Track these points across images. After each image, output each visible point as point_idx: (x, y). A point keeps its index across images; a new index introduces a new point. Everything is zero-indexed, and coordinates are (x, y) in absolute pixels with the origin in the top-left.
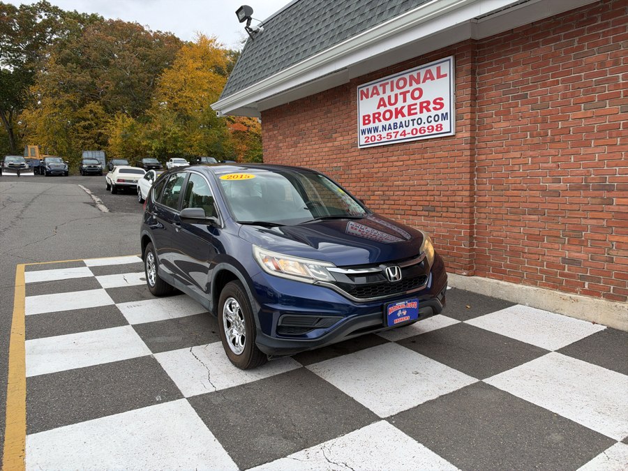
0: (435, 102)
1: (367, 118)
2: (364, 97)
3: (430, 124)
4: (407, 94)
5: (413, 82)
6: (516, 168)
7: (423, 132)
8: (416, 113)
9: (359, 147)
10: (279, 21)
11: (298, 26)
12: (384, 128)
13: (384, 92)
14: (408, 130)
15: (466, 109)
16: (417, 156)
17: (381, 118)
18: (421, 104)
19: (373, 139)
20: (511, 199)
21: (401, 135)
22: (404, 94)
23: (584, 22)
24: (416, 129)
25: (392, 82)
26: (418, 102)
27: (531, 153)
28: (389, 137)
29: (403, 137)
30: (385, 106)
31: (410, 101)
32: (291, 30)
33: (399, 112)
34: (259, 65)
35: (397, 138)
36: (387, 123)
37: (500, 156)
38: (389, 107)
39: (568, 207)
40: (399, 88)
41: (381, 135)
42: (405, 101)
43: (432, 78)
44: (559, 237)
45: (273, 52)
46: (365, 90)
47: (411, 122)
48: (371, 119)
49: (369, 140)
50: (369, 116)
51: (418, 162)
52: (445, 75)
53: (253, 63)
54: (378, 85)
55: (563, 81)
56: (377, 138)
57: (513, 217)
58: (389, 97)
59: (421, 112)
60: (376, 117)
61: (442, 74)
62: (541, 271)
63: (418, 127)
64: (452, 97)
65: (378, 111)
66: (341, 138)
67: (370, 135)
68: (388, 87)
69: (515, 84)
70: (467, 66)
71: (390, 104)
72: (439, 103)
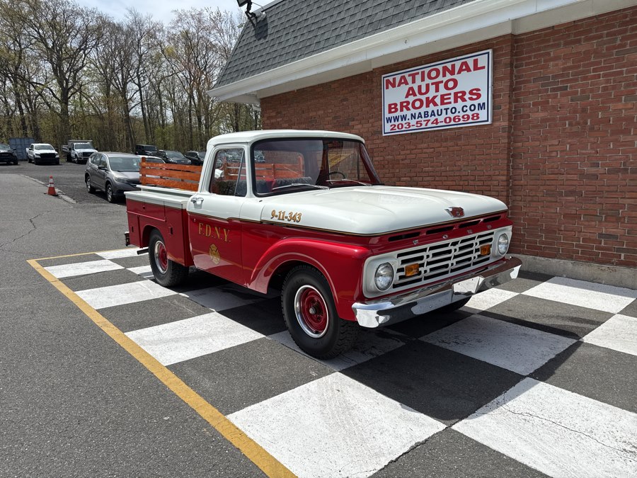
0: (471, 92)
1: (393, 106)
2: (390, 86)
3: (465, 113)
4: (440, 85)
5: (447, 72)
6: (554, 154)
7: (457, 120)
8: (450, 103)
9: (384, 135)
10: (286, 7)
11: (313, 14)
12: (413, 116)
13: (414, 82)
14: (441, 118)
15: (504, 99)
16: (450, 143)
17: (410, 106)
18: (456, 94)
19: (400, 126)
20: (548, 183)
21: (432, 123)
22: (437, 84)
23: (628, 22)
24: (450, 118)
25: (423, 73)
26: (452, 92)
27: (569, 141)
28: (419, 125)
29: (435, 125)
30: (415, 95)
31: (442, 91)
32: (304, 17)
33: (430, 101)
34: (267, 51)
35: (428, 126)
36: (417, 112)
37: (538, 143)
38: (419, 96)
39: (606, 189)
40: (430, 78)
41: (409, 123)
42: (437, 90)
43: (468, 70)
44: (597, 216)
45: (282, 39)
46: (391, 79)
47: (444, 112)
48: (398, 107)
49: (396, 128)
50: (396, 105)
51: (451, 149)
52: (483, 68)
53: (258, 49)
54: (406, 75)
55: (605, 75)
56: (405, 126)
57: (549, 199)
58: (420, 87)
59: (456, 101)
60: (405, 105)
61: (479, 66)
62: (577, 246)
63: (452, 116)
64: (490, 89)
65: (407, 100)
66: (359, 126)
67: (397, 123)
68: (418, 78)
69: (555, 77)
70: (506, 59)
71: (420, 93)
72: (475, 93)
